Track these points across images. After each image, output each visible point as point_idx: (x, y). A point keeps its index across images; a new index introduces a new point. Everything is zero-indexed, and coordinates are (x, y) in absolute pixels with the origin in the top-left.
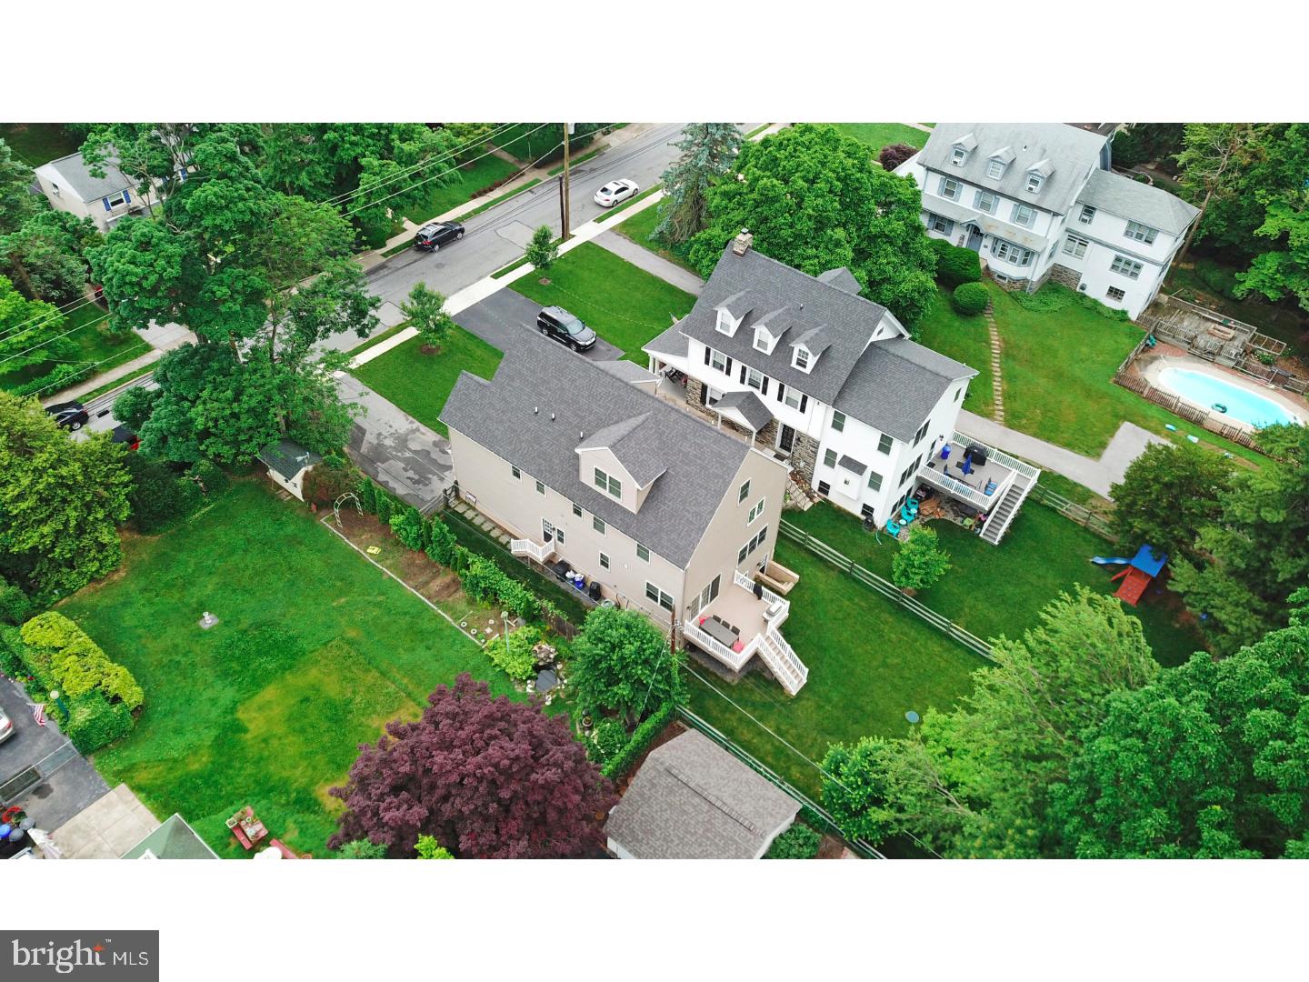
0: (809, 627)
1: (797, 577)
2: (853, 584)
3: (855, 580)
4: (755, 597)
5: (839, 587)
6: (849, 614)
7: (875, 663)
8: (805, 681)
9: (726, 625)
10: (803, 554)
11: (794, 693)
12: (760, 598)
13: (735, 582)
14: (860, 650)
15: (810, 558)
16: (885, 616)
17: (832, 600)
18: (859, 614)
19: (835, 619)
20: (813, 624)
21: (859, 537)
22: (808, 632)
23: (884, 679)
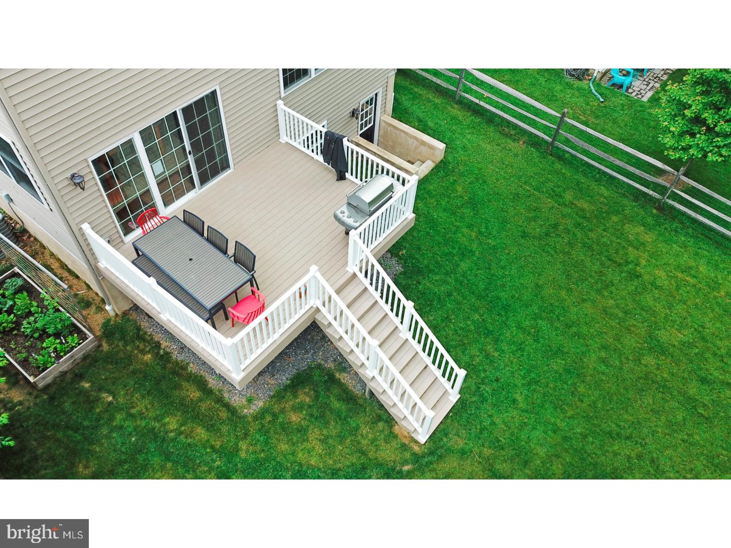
0: (465, 253)
1: (442, 146)
2: (558, 166)
3: (560, 157)
4: (330, 173)
5: (531, 171)
6: (555, 226)
7: (630, 342)
8: (454, 397)
9: (217, 242)
10: (456, 111)
11: (423, 438)
12: (341, 177)
13: (284, 139)
14: (588, 308)
15: (467, 118)
16: (634, 230)
17: (517, 196)
18: (577, 225)
19: (525, 235)
20: (474, 247)
21: (558, 88)
22: (464, 266)
23: (663, 387)
